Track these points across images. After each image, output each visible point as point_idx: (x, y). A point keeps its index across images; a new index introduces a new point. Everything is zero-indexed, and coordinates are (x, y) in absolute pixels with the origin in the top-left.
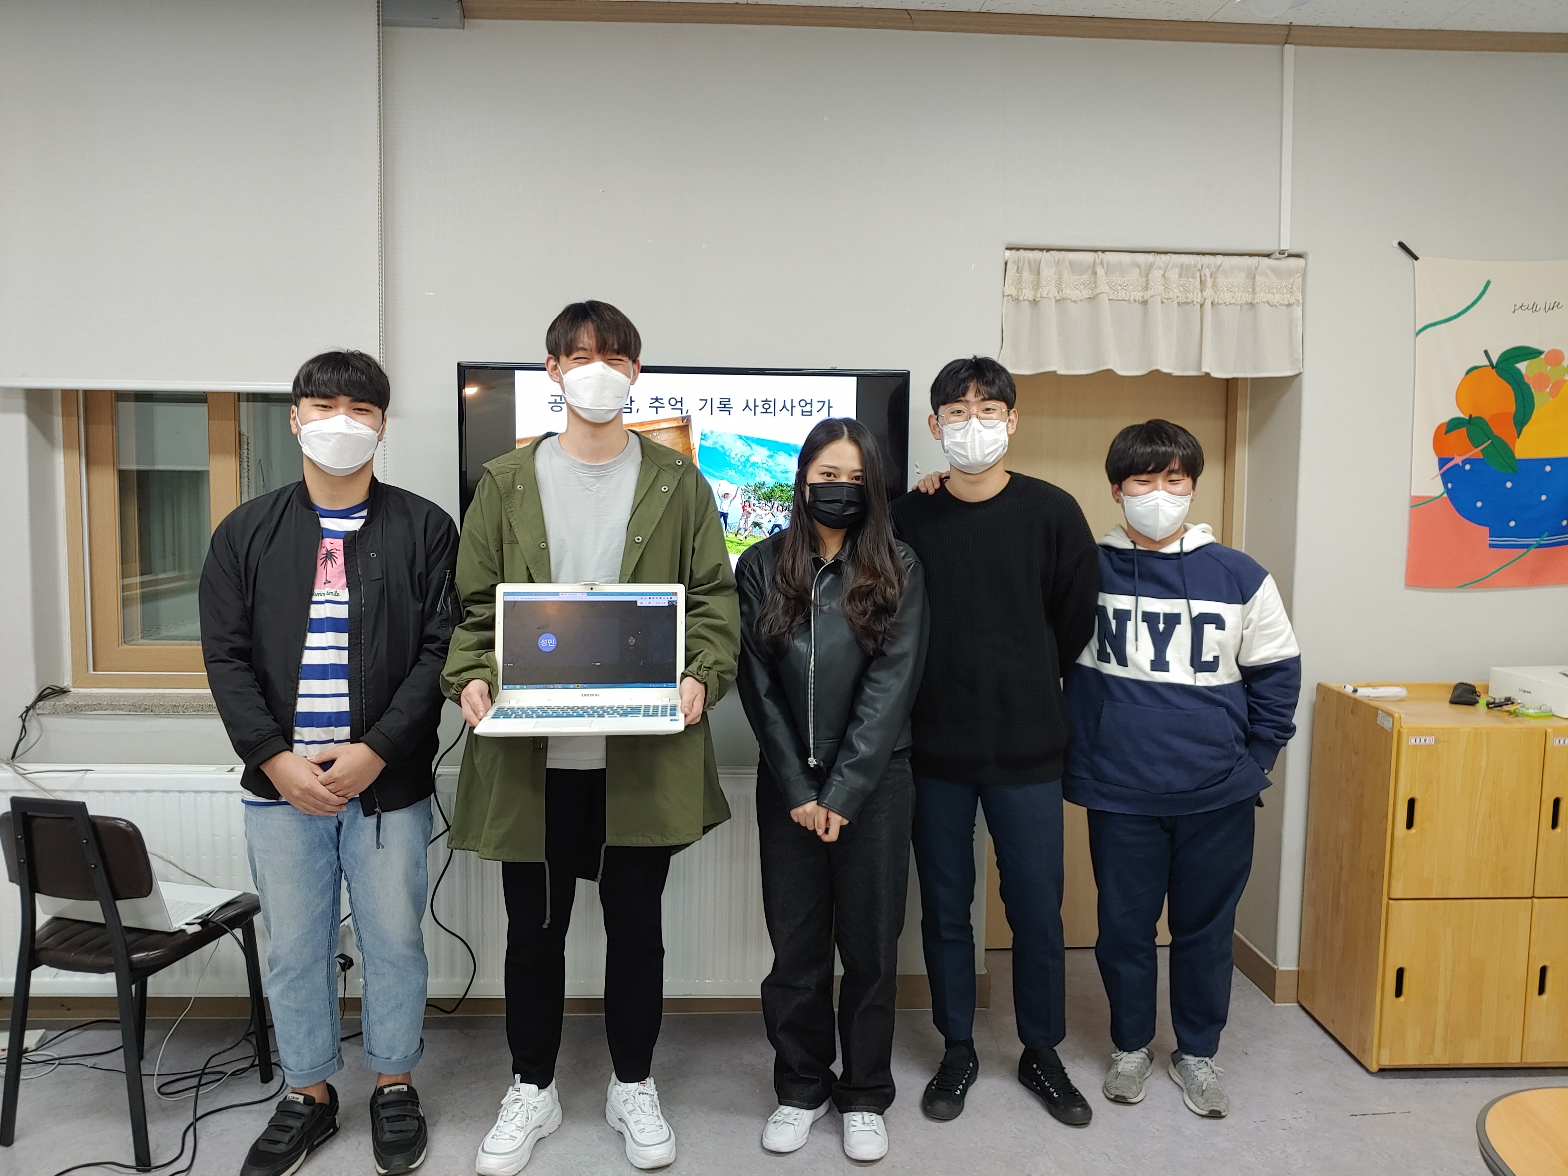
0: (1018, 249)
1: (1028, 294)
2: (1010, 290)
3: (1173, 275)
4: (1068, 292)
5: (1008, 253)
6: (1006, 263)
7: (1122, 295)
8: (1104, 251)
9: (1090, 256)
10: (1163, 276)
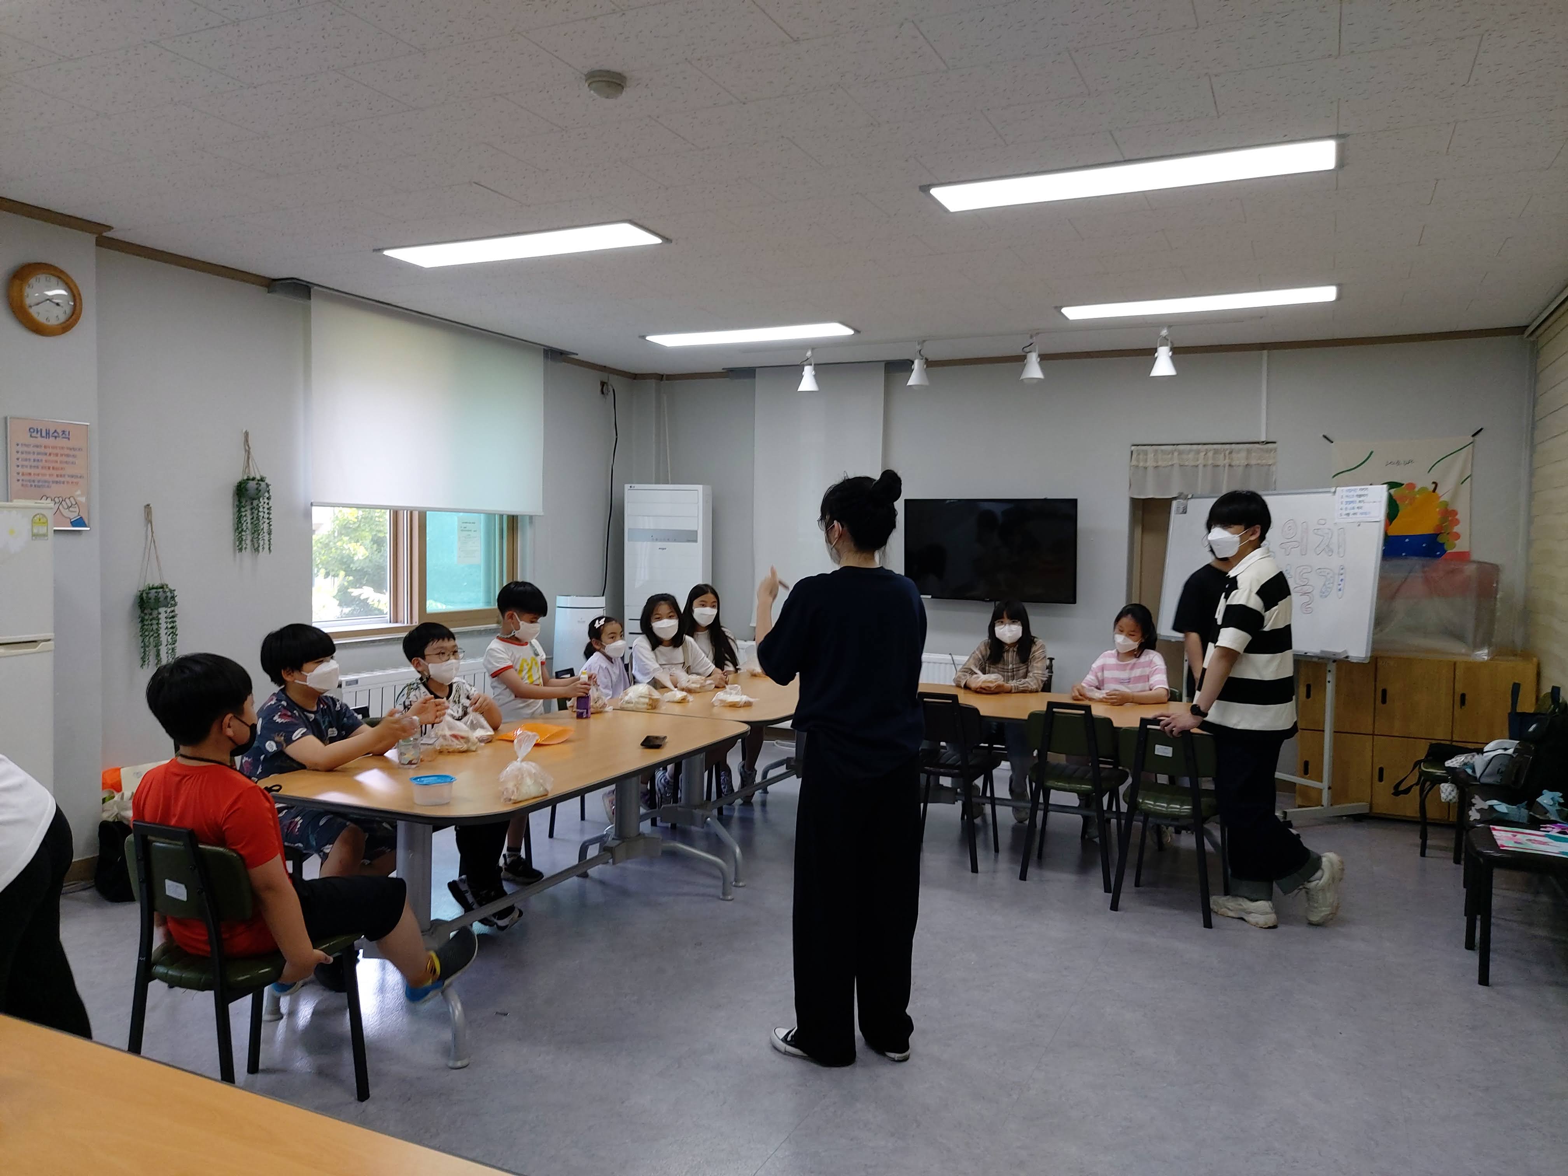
0: (1138, 445)
1: (1141, 464)
2: (1134, 463)
3: (1210, 454)
4: (1160, 463)
5: (1133, 448)
6: (1132, 452)
7: (1187, 463)
8: (1178, 445)
9: (1170, 448)
10: (1206, 454)
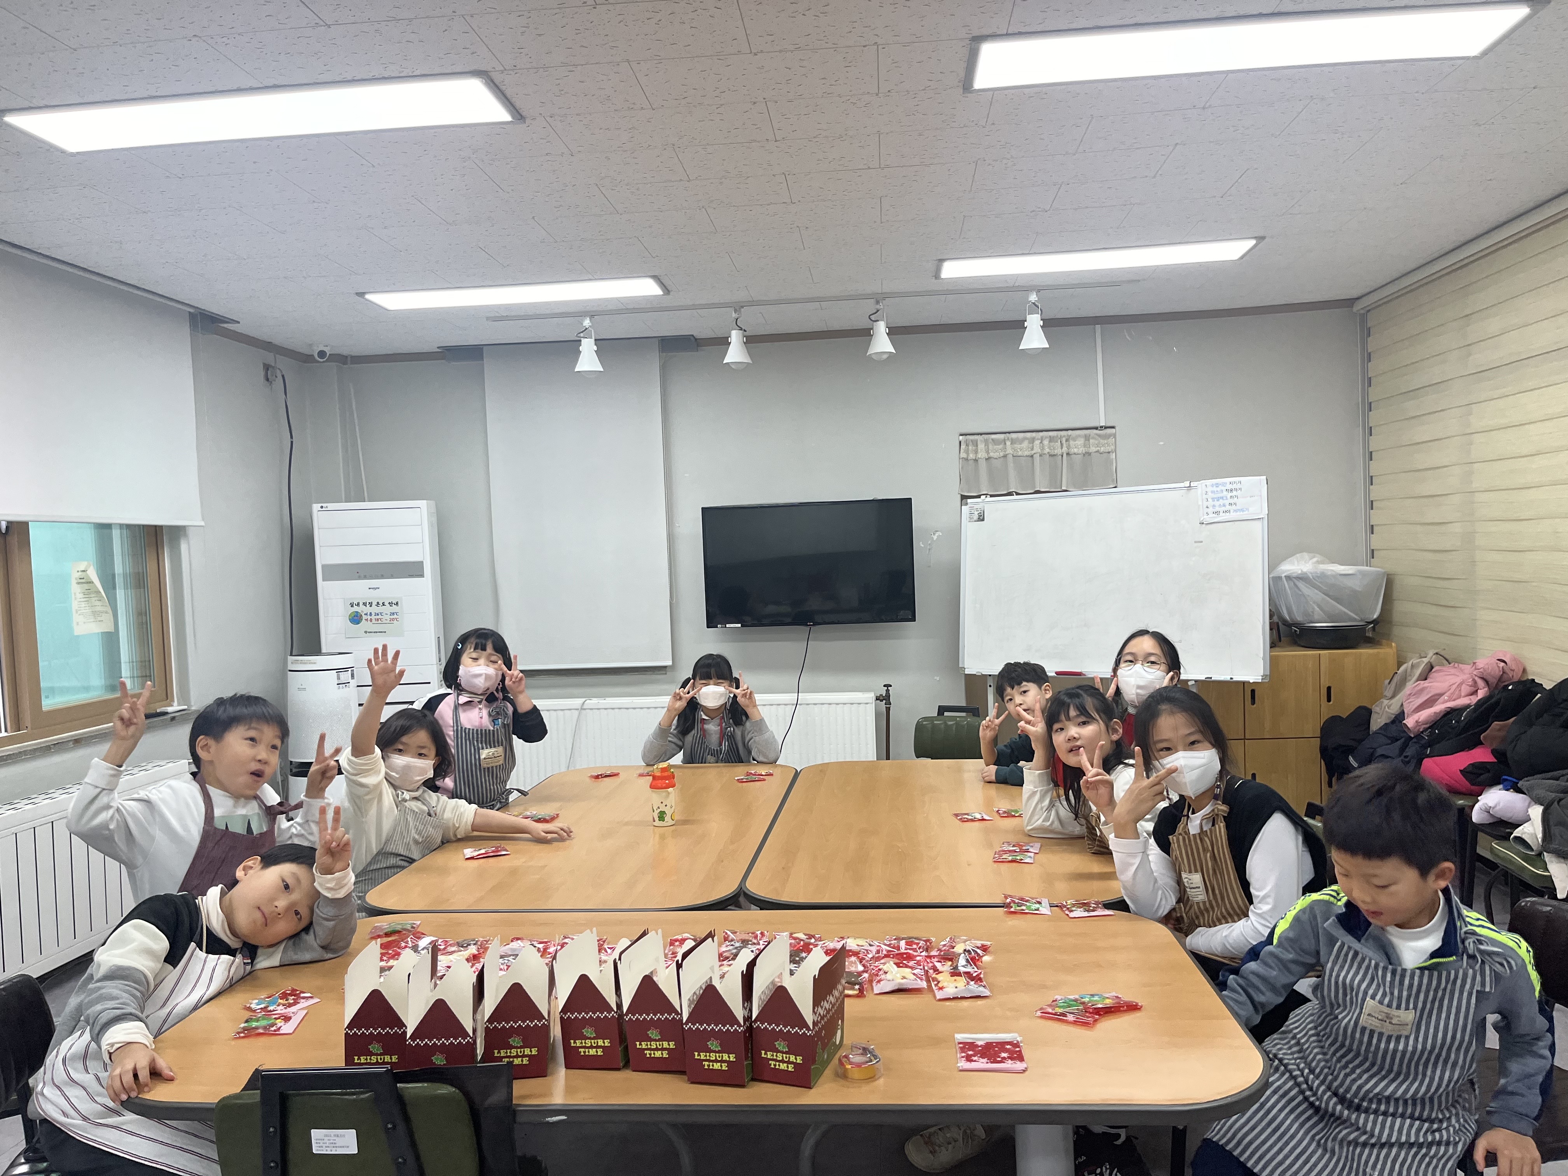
0: (966, 435)
1: (972, 456)
2: (963, 455)
3: (1046, 442)
4: (992, 454)
5: (961, 438)
6: (960, 442)
7: (1020, 453)
8: (1010, 433)
9: (1002, 436)
10: (1041, 443)
